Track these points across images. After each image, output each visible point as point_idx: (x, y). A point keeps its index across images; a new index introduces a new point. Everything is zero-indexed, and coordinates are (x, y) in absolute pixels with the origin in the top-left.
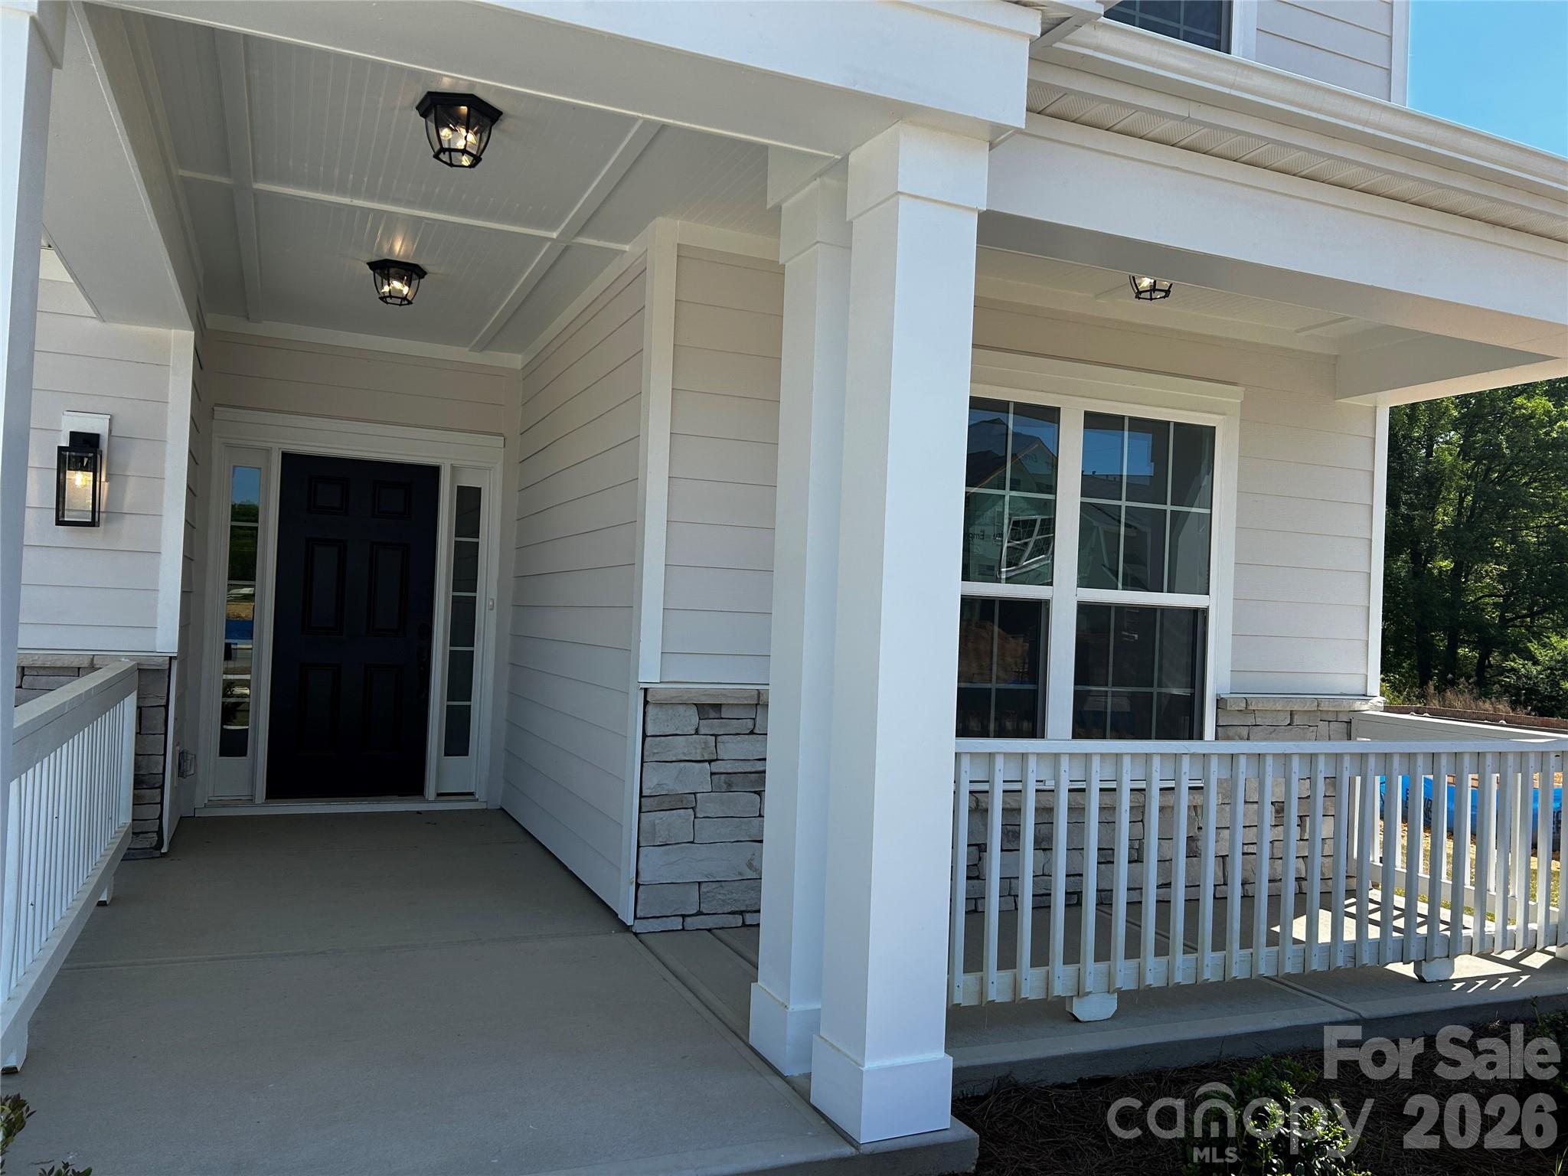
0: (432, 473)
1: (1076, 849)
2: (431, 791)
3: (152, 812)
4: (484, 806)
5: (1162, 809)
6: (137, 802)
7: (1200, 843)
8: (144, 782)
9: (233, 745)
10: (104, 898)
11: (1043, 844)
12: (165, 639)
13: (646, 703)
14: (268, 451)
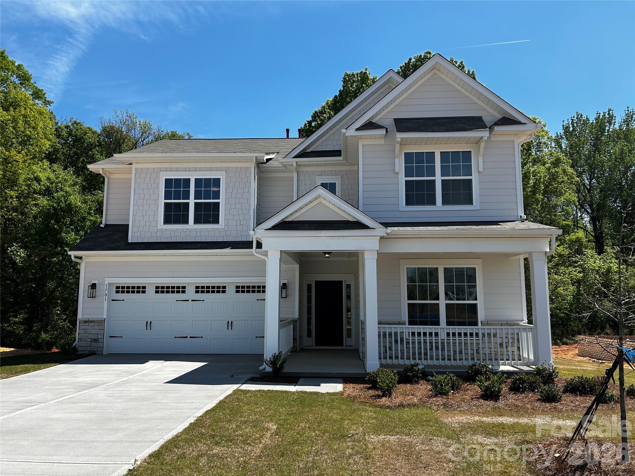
0: (341, 282)
1: (449, 351)
2: (344, 345)
3: (296, 344)
4: (355, 348)
5: (465, 343)
6: (294, 342)
7: (479, 351)
8: (295, 339)
9: (309, 335)
10: (289, 354)
11: (443, 349)
12: (297, 316)
13: (362, 323)
14: (313, 281)
